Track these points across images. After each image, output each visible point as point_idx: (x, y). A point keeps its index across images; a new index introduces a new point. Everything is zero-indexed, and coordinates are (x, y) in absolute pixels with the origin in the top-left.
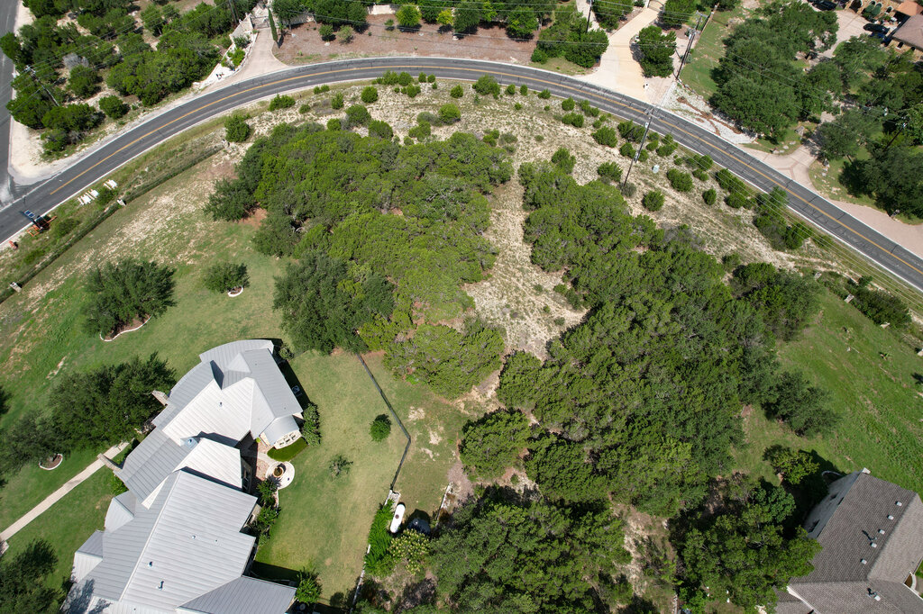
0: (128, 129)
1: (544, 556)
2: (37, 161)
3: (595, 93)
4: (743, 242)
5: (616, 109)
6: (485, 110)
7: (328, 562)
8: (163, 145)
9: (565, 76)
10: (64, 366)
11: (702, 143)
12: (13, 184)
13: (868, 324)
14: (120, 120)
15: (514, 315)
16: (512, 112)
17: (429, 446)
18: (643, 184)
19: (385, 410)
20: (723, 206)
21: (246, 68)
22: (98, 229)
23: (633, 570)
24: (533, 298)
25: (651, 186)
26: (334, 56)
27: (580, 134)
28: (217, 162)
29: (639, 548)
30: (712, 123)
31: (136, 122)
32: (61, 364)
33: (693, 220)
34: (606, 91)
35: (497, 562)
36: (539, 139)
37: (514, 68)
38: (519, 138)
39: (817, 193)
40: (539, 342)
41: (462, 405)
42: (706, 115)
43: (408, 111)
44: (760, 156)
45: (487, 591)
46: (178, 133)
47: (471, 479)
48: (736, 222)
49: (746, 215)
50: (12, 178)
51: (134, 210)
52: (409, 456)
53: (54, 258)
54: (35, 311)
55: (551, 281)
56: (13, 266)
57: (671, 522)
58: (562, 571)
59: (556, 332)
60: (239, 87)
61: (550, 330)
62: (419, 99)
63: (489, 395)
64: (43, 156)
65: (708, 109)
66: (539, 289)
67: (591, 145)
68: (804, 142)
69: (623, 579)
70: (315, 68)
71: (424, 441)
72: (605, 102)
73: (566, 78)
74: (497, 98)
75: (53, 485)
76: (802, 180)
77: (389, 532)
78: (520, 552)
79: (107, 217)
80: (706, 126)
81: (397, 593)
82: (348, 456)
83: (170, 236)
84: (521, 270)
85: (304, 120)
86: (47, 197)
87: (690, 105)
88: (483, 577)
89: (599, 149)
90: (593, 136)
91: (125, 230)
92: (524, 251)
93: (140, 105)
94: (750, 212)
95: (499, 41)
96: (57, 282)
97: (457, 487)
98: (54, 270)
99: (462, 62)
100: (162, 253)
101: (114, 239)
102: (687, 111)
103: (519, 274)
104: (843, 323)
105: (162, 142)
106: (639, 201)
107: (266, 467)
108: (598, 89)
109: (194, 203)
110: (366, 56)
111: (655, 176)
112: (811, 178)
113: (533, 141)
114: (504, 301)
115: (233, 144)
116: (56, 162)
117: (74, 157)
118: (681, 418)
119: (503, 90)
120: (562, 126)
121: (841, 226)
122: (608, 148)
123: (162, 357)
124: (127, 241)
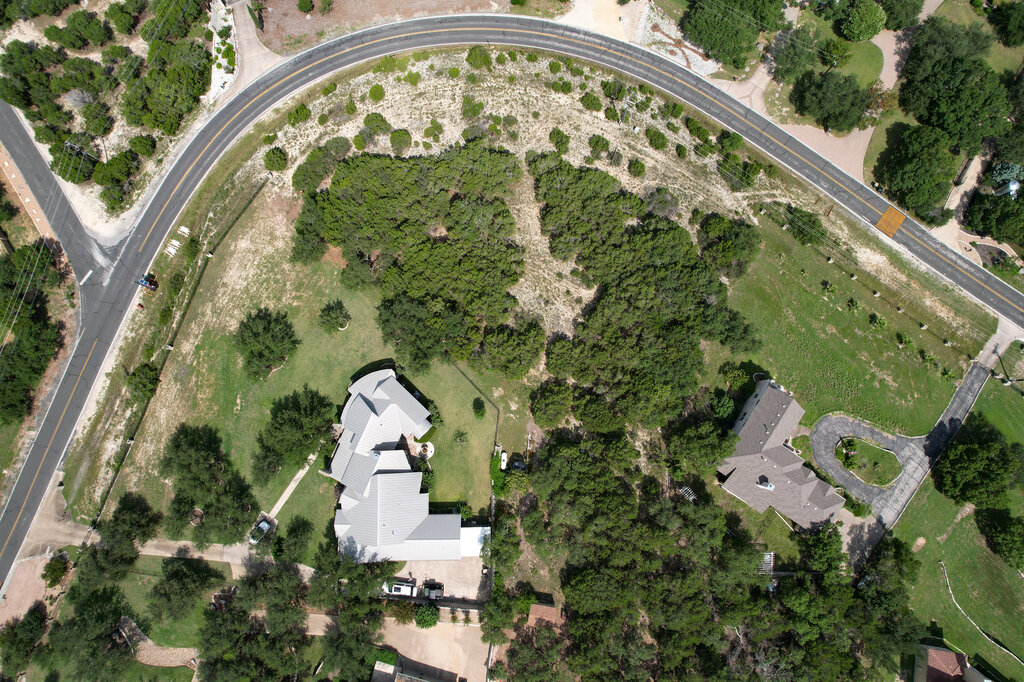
0: (168, 167)
1: (593, 472)
2: (105, 218)
3: (576, 38)
4: (708, 191)
5: (598, 55)
7: (470, 493)
8: (209, 178)
9: (545, 20)
10: (242, 402)
11: (675, 82)
12: (100, 247)
14: (154, 158)
15: (547, 302)
16: (507, 86)
17: (512, 412)
18: (627, 148)
19: (477, 395)
20: (693, 157)
22: (203, 282)
23: (642, 461)
24: (557, 285)
25: (634, 149)
26: (321, 34)
27: (570, 101)
28: (270, 193)
29: (645, 447)
30: (684, 53)
31: (171, 157)
32: (238, 401)
33: (669, 178)
34: (586, 33)
35: (569, 482)
36: (536, 115)
37: (496, 19)
38: (519, 118)
39: (769, 119)
40: (567, 321)
41: (526, 380)
42: (678, 43)
43: (416, 104)
44: (725, 86)
45: (566, 498)
46: (215, 162)
47: (541, 427)
48: (701, 172)
49: (712, 160)
50: (96, 241)
51: (222, 259)
52: (501, 421)
53: (183, 316)
54: (194, 364)
55: (567, 267)
57: (663, 428)
58: (603, 479)
59: (578, 310)
60: (245, 95)
61: (573, 309)
62: (421, 86)
63: (541, 369)
64: (107, 211)
65: (679, 35)
66: (559, 275)
67: (580, 111)
68: (764, 59)
69: (638, 469)
70: (310, 56)
71: (508, 409)
72: (587, 48)
73: (547, 24)
74: (490, 71)
76: (758, 107)
77: (502, 470)
78: (580, 473)
79: (204, 269)
80: (678, 61)
81: (516, 504)
82: (462, 430)
83: (267, 280)
84: (544, 261)
85: (326, 133)
86: (138, 256)
87: (663, 33)
88: (562, 489)
89: (587, 116)
90: (582, 100)
91: (225, 280)
92: (542, 243)
93: (163, 134)
94: (714, 156)
96: (197, 337)
97: (534, 434)
98: (189, 326)
99: (446, 20)
100: (268, 298)
101: (221, 290)
102: (660, 42)
103: (543, 266)
104: (779, 248)
105: (205, 177)
106: (626, 167)
107: (416, 449)
108: (578, 31)
109: (269, 243)
110: (354, 30)
111: (636, 137)
112: (766, 101)
113: (531, 119)
114: (538, 292)
115: (275, 173)
116: (123, 216)
117: (136, 207)
119: (494, 56)
120: (554, 95)
121: (787, 152)
122: (595, 113)
124: (233, 290)
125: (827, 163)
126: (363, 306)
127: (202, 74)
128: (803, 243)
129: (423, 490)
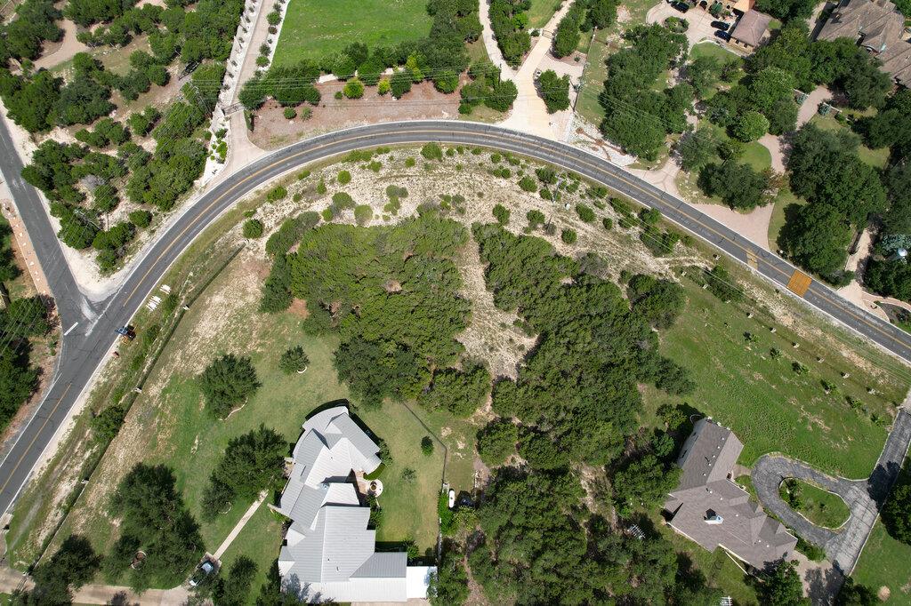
0: (159, 236)
1: (541, 507)
2: (98, 278)
3: (513, 138)
4: (633, 256)
5: (532, 151)
6: (435, 175)
7: (418, 532)
8: (193, 245)
9: (488, 125)
10: (199, 443)
11: (598, 171)
12: (89, 302)
13: (717, 303)
14: (149, 229)
15: (492, 349)
16: (455, 172)
17: (459, 451)
18: (560, 221)
19: (426, 434)
20: (618, 228)
21: (232, 158)
22: (176, 332)
23: (589, 499)
24: (501, 334)
25: (566, 222)
26: (300, 135)
27: (509, 184)
28: (245, 258)
29: (591, 486)
30: (604, 149)
31: (163, 228)
32: (196, 441)
33: (598, 245)
34: (522, 134)
35: (517, 516)
36: (480, 195)
37: (447, 124)
38: (466, 197)
39: (682, 199)
40: (511, 366)
41: (473, 420)
42: (599, 142)
43: (377, 186)
44: (640, 174)
45: (514, 533)
46: (200, 233)
47: (488, 465)
48: (626, 241)
49: (635, 231)
50: (86, 297)
51: (197, 312)
52: (448, 460)
53: (154, 362)
54: (160, 406)
55: (510, 318)
56: (122, 371)
57: (606, 466)
58: (551, 513)
59: (520, 356)
60: (232, 180)
61: (516, 355)
62: (383, 173)
63: (487, 410)
64: (100, 272)
65: (600, 136)
66: (503, 325)
67: (519, 192)
68: (672, 154)
69: (584, 507)
70: (289, 151)
71: (455, 448)
72: (523, 145)
73: (490, 127)
74: (441, 161)
75: (233, 523)
76: (672, 190)
77: (449, 508)
78: (527, 508)
79: (180, 320)
80: (600, 155)
81: (463, 542)
82: (411, 467)
83: (235, 330)
84: (489, 313)
85: (299, 209)
86: (122, 310)
87: (587, 135)
88: (510, 525)
89: (525, 196)
90: (520, 183)
91: (197, 330)
92: (487, 298)
93: (159, 210)
94: (637, 228)
95: (430, 96)
96: (164, 381)
97: (481, 473)
98: (158, 371)
99: (406, 125)
100: (235, 345)
101: (192, 339)
102: (584, 141)
103: (488, 317)
104: (702, 305)
105: (190, 243)
106: (559, 236)
107: (365, 486)
108: (515, 133)
109: (241, 298)
110: (328, 131)
111: (568, 212)
112: (678, 186)
113: (476, 198)
114: (483, 340)
115: (251, 241)
116: (113, 276)
117: (126, 269)
118: (604, 407)
119: (444, 150)
120: (495, 180)
121: (699, 225)
122: (531, 194)
123: (269, 426)
124: (203, 339)
125: (736, 234)
126: (321, 352)
127: (197, 163)
128: (724, 300)
129: (370, 527)
